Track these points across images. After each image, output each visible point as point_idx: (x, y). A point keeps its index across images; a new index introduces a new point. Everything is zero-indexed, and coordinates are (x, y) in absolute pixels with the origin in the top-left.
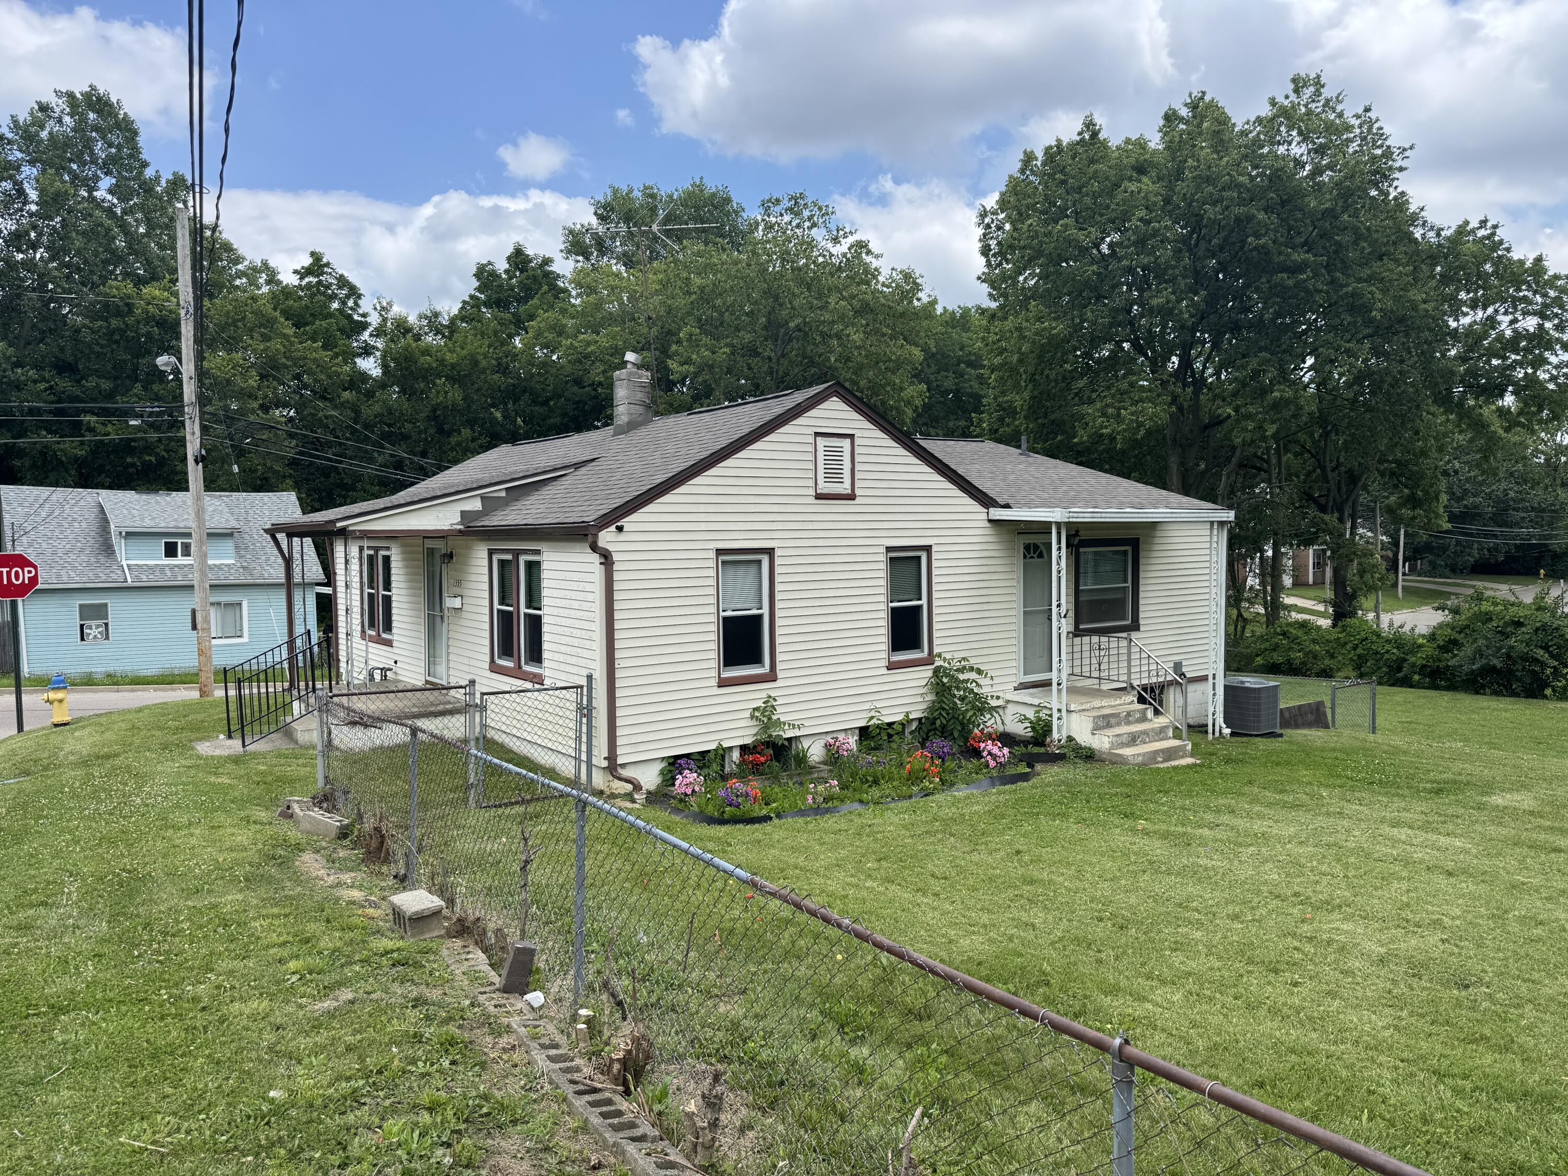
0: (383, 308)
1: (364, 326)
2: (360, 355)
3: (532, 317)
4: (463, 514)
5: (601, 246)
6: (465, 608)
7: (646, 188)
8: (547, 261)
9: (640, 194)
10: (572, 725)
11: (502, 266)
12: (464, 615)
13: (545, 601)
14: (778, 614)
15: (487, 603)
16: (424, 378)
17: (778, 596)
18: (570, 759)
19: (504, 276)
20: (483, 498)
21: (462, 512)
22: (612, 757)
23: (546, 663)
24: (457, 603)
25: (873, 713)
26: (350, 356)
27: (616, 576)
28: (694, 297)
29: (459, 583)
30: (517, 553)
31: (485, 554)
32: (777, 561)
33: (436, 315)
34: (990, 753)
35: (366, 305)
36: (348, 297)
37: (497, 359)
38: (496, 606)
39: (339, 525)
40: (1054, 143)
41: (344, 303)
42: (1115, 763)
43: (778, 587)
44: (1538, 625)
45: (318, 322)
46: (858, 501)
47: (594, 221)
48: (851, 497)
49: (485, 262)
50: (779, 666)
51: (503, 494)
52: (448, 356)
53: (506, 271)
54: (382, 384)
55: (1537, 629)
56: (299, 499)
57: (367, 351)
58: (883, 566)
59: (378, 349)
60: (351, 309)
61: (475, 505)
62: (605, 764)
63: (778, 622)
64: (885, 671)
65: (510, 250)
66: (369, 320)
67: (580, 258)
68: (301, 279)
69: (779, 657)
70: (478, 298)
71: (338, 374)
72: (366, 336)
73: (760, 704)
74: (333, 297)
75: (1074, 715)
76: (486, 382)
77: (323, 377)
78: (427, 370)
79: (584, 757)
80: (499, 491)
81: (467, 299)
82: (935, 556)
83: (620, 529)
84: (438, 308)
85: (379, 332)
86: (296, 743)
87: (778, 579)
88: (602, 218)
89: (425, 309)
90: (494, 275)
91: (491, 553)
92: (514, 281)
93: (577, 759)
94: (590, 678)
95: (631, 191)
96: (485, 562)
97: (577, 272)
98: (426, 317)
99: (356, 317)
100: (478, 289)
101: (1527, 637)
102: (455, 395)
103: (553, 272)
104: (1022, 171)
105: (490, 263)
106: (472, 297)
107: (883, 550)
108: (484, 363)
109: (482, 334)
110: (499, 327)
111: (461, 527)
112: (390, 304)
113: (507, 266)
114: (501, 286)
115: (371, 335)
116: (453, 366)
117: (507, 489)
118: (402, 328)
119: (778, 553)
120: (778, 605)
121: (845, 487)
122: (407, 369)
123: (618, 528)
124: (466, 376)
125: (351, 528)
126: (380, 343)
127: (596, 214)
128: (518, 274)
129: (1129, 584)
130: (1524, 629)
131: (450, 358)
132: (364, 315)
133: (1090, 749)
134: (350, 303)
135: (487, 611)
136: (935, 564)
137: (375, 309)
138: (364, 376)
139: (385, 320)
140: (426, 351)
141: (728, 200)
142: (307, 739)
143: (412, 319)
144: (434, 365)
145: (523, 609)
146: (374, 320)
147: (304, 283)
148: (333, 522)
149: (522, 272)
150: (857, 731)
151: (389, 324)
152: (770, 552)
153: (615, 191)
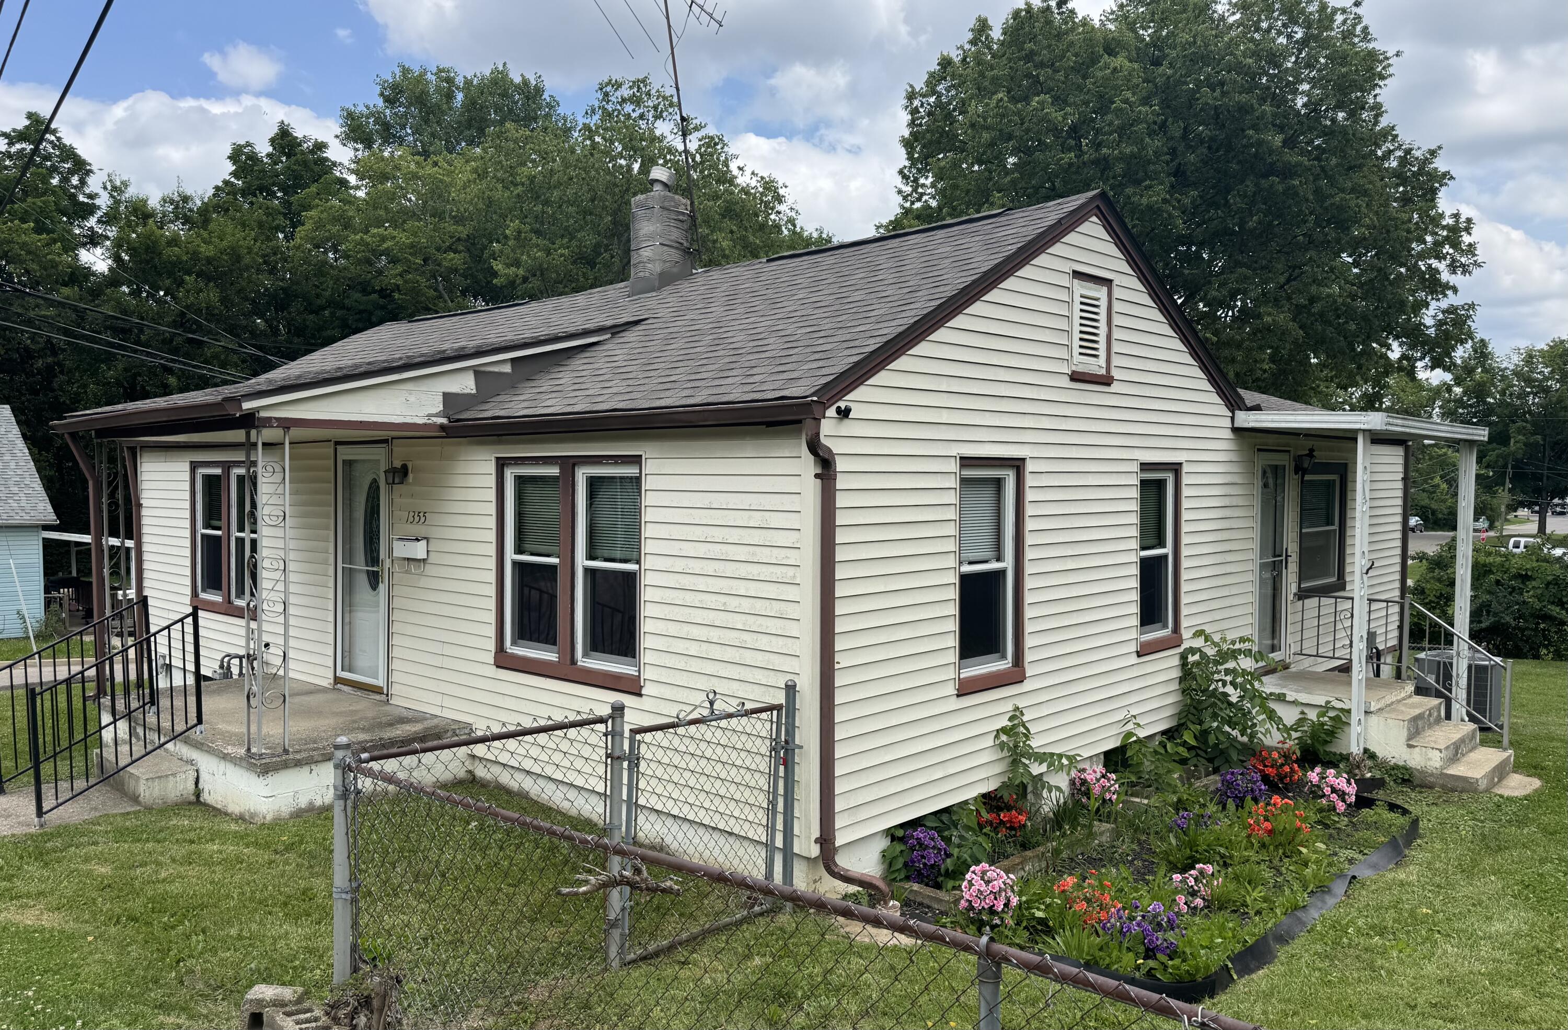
0: (115, 188)
1: (90, 210)
2: (84, 245)
3: (307, 207)
4: (448, 398)
5: (388, 134)
6: (433, 558)
7: (440, 71)
8: (320, 146)
9: (434, 78)
10: (763, 782)
11: (264, 149)
12: (430, 570)
13: (648, 547)
14: (1029, 569)
15: (492, 550)
16: (170, 274)
17: (1029, 540)
18: (759, 848)
19: (265, 160)
20: (479, 374)
21: (446, 396)
22: (826, 840)
23: (647, 657)
24: (419, 550)
25: (1130, 726)
26: (71, 246)
27: (841, 501)
28: (520, 189)
29: (420, 516)
30: (569, 465)
31: (491, 468)
32: (1030, 481)
33: (186, 199)
34: (1334, 790)
35: (94, 184)
36: (72, 172)
37: (263, 256)
38: (510, 555)
39: (247, 405)
40: (1023, 7)
41: (65, 180)
42: (1453, 790)
43: (1030, 525)
44: (1550, 578)
45: (29, 200)
46: (1115, 387)
47: (380, 102)
48: (1106, 381)
49: (243, 143)
50: (1029, 657)
51: (507, 369)
52: (203, 248)
53: (268, 155)
54: (112, 280)
55: (1548, 584)
56: (13, 410)
57: (93, 240)
58: (1135, 493)
59: (107, 238)
60: (75, 187)
61: (465, 384)
62: (815, 851)
63: (1029, 583)
64: (1134, 659)
65: (274, 131)
66: (97, 202)
67: (360, 146)
68: (11, 144)
69: (1029, 642)
70: (232, 184)
71: (54, 265)
72: (92, 222)
73: (1004, 722)
74: (54, 169)
75: (1373, 719)
76: (250, 282)
77: (35, 267)
78: (174, 264)
79: (779, 843)
80: (500, 363)
81: (220, 184)
82: (1186, 480)
83: (844, 413)
84: (189, 192)
85: (109, 219)
86: (135, 799)
87: (1029, 510)
88: (390, 101)
89: (171, 190)
90: (253, 157)
91: (502, 464)
92: (279, 167)
93: (769, 846)
94: (791, 689)
95: (425, 72)
96: (492, 481)
97: (357, 161)
98: (172, 202)
99: (82, 198)
100: (235, 174)
101: (1539, 591)
102: (212, 295)
103: (327, 159)
104: (973, 42)
105: (248, 144)
106: (226, 182)
107: (1135, 467)
108: (247, 260)
109: (244, 225)
110: (264, 218)
111: (444, 421)
112: (125, 184)
113: (270, 149)
114: (263, 171)
115: (99, 221)
116: (209, 261)
117: (513, 360)
118: (140, 211)
119: (1030, 467)
120: (1029, 554)
121: (1097, 366)
122: (148, 262)
123: (839, 411)
124: (225, 273)
125: (263, 414)
126: (112, 232)
127: (382, 94)
128: (284, 159)
129: (1336, 527)
130: (1534, 583)
131: (206, 251)
132: (91, 196)
133: (1405, 768)
134: (75, 180)
135: (492, 564)
136: (1186, 492)
137: (105, 188)
138: (87, 272)
139: (117, 202)
140: (174, 241)
141: (539, 91)
142: (156, 792)
143: (154, 203)
144: (185, 258)
145: (581, 561)
146: (104, 201)
147: (13, 150)
148: (236, 401)
149: (289, 156)
150: (1102, 757)
151: (122, 208)
152: (1017, 465)
153: (405, 71)
